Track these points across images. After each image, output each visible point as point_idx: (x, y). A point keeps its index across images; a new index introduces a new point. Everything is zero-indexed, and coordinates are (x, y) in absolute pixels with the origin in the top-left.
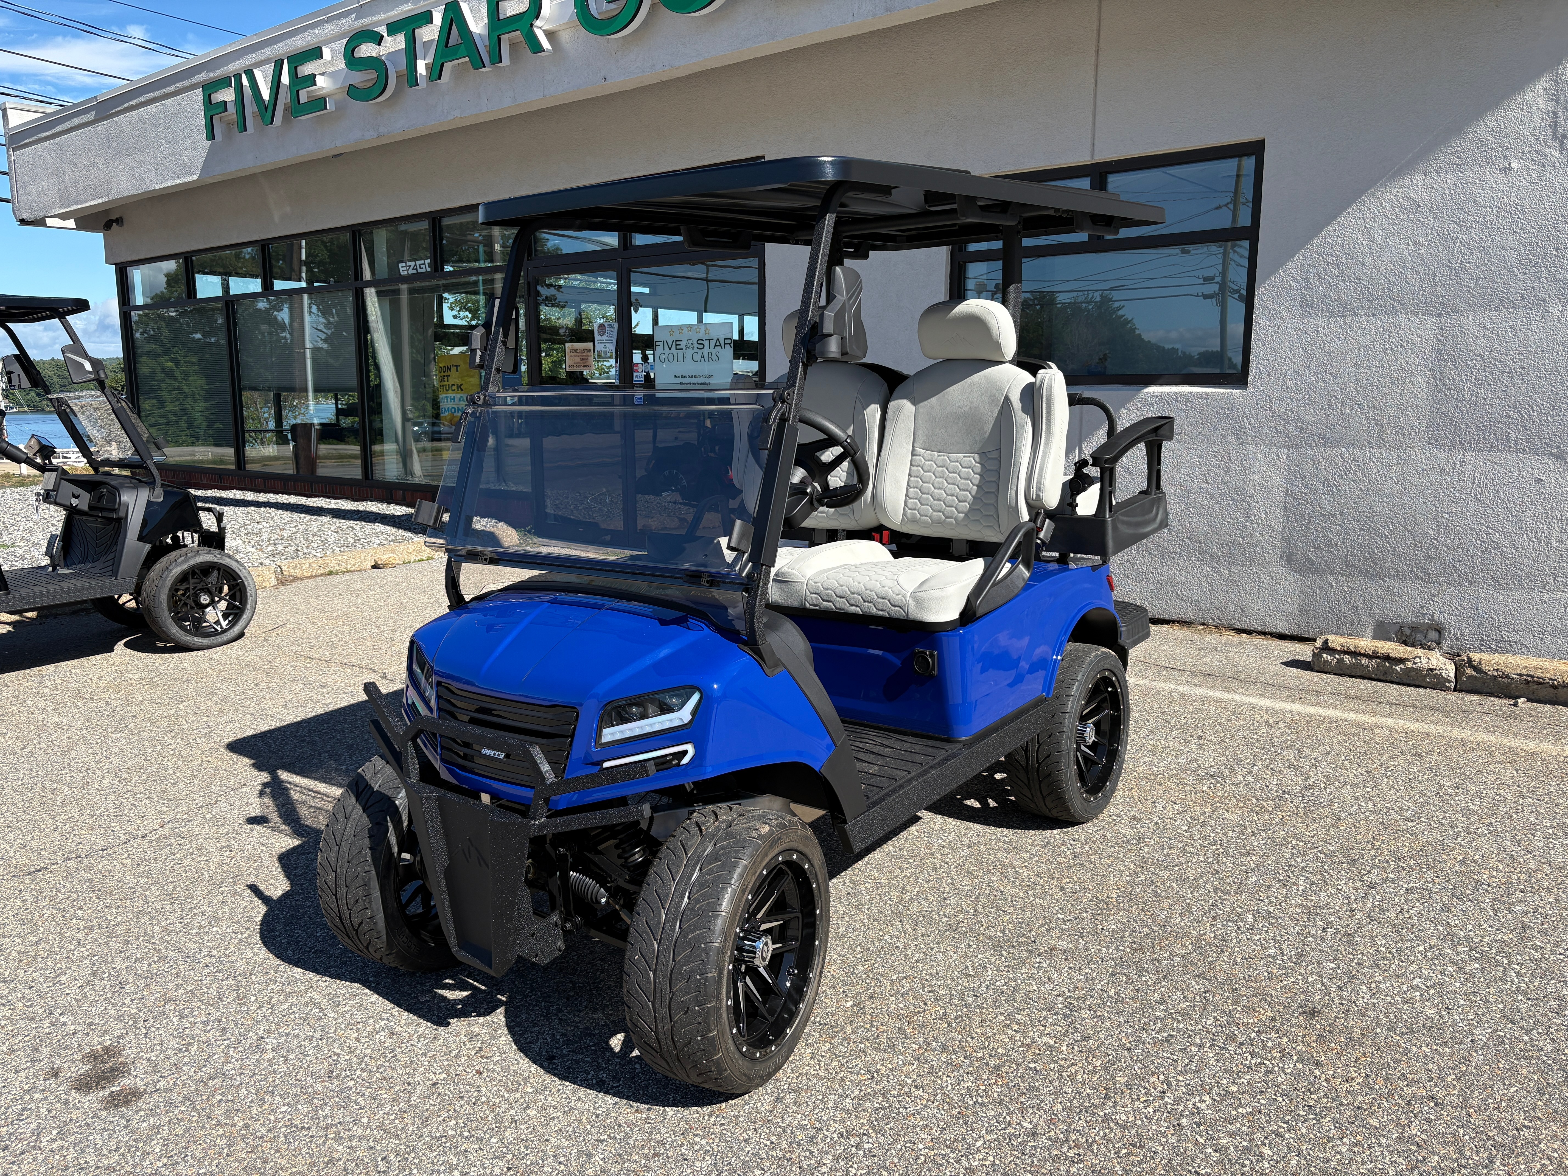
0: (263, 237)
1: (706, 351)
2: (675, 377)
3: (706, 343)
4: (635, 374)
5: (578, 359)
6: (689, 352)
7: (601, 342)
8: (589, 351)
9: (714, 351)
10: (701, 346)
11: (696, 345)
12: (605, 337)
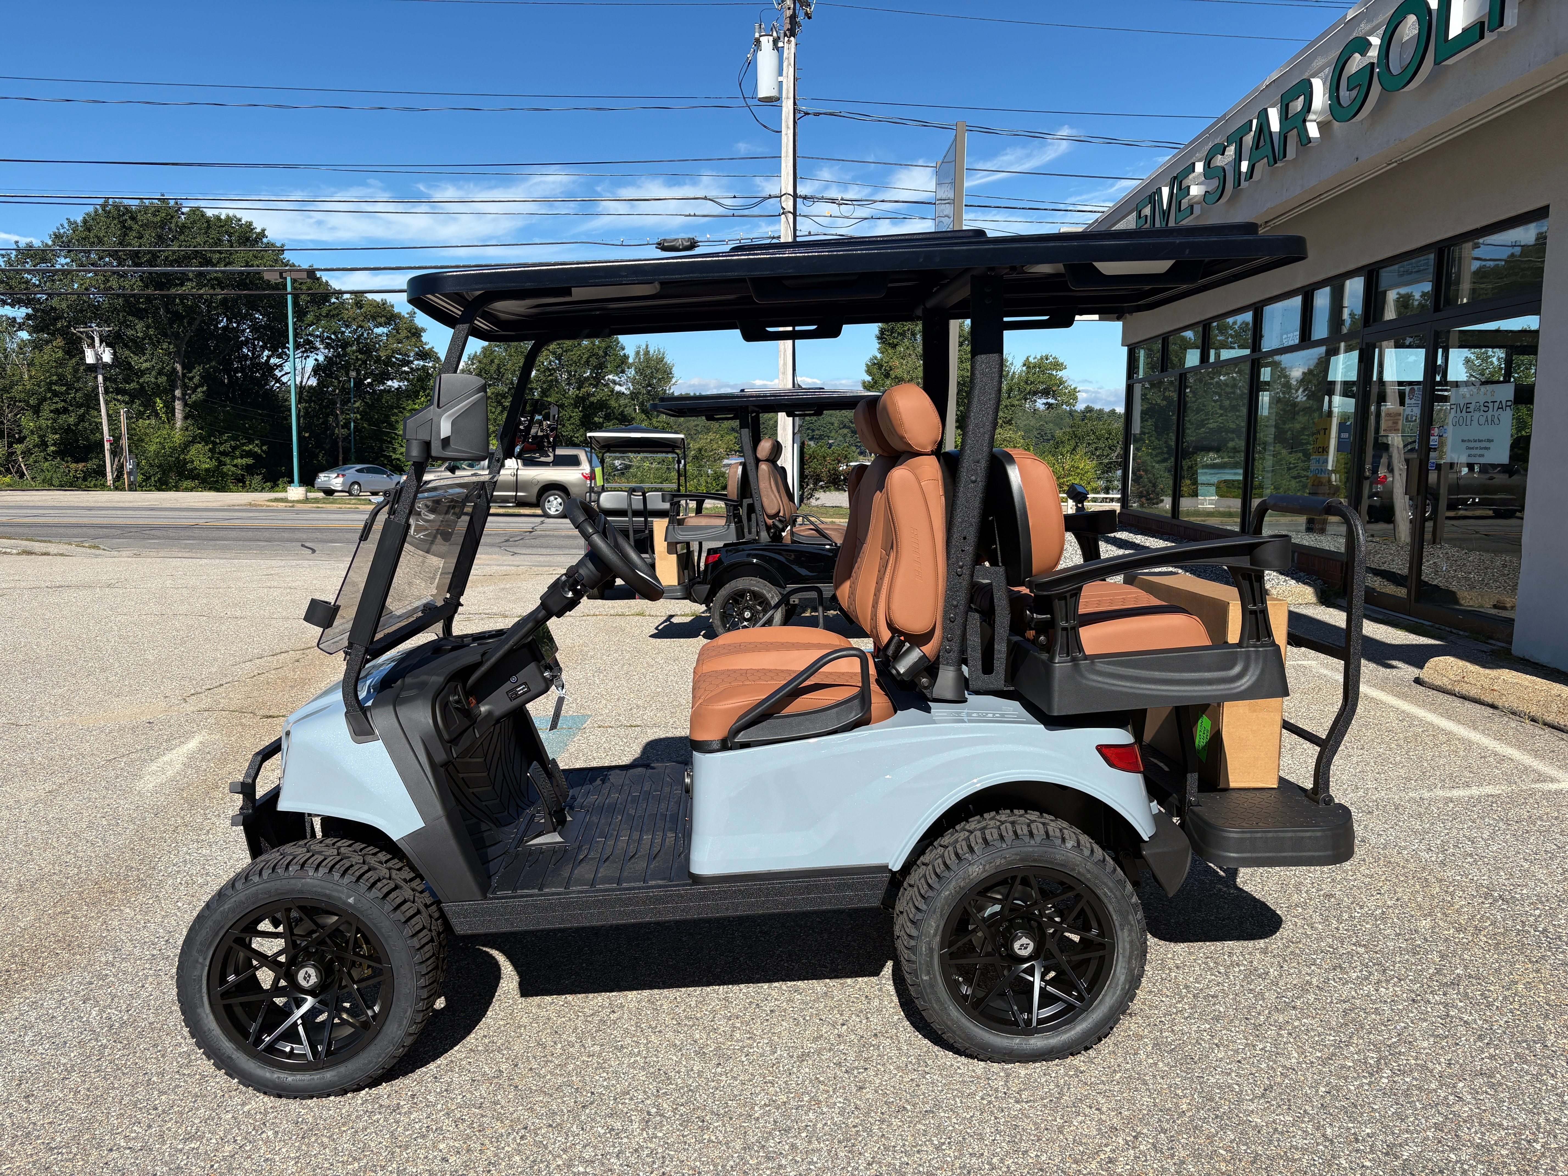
0: (1203, 318)
1: (1490, 413)
2: (1463, 441)
3: (1490, 405)
4: (1432, 438)
5: (1390, 423)
6: (1476, 415)
7: (1410, 406)
8: (1400, 414)
9: (1496, 414)
10: (1486, 409)
11: (1482, 408)
12: (1413, 401)
